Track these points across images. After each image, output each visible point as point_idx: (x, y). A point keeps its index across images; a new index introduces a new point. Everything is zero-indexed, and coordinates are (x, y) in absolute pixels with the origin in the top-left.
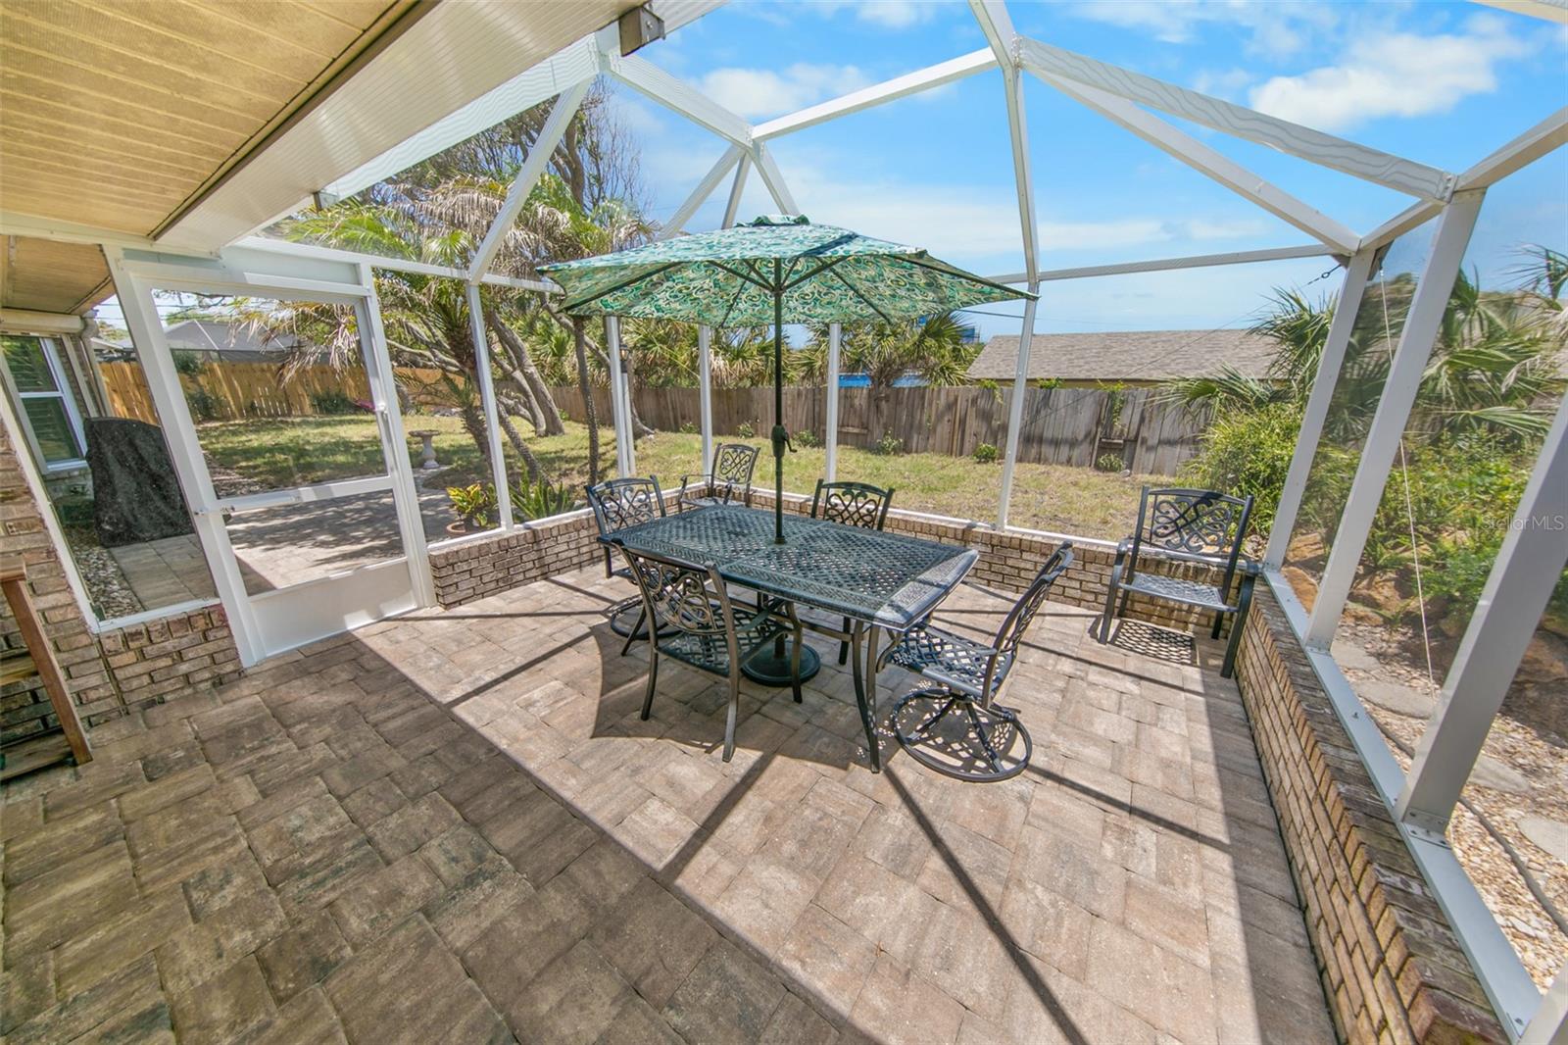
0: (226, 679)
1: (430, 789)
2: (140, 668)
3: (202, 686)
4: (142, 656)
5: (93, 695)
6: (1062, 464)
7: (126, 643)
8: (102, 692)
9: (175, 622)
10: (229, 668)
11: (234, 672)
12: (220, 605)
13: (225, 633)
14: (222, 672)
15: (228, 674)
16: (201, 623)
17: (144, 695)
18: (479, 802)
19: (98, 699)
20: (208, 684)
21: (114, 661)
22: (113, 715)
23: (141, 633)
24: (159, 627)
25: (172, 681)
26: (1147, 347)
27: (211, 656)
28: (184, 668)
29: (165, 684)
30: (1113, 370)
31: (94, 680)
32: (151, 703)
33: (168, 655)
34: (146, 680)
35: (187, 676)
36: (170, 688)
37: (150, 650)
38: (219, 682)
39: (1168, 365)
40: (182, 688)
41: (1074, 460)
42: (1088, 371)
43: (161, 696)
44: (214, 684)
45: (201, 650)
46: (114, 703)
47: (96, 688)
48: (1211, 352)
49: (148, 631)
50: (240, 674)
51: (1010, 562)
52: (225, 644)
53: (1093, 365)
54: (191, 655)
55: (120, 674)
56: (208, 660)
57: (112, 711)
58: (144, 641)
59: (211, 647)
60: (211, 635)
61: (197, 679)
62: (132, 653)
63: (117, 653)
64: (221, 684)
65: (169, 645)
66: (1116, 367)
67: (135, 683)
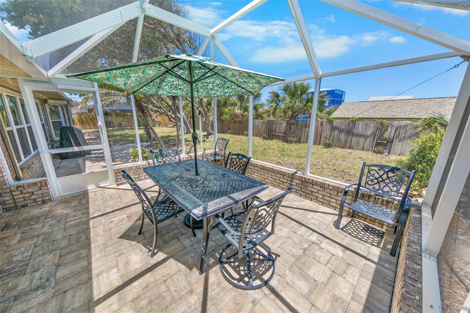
0: (46, 201)
1: (59, 248)
2: (20, 196)
3: (39, 203)
4: (22, 193)
5: (7, 202)
6: (359, 150)
7: (17, 188)
8: (10, 202)
9: (31, 184)
10: (47, 198)
11: (49, 199)
12: (47, 179)
13: (46, 188)
14: (45, 199)
15: (47, 200)
16: (39, 185)
17: (22, 204)
18: (67, 257)
19: (9, 204)
20: (41, 202)
21: (14, 193)
22: (13, 208)
23: (21, 186)
24: (27, 185)
25: (30, 200)
26: (409, 105)
27: (42, 194)
28: (34, 197)
29: (28, 201)
30: (392, 115)
31: (8, 198)
32: (24, 206)
33: (29, 193)
34: (22, 199)
35: (34, 199)
36: (30, 202)
37: (24, 191)
38: (44, 202)
39: (418, 112)
40: (33, 203)
41: (365, 148)
42: (381, 115)
43: (27, 204)
44: (42, 202)
45: (39, 192)
46: (13, 205)
47: (8, 200)
48: (440, 107)
49: (24, 186)
50: (50, 200)
51: (309, 188)
52: (46, 191)
53: (384, 113)
54: (36, 194)
55: (15, 197)
56: (41, 195)
57: (13, 207)
58: (22, 188)
59: (42, 192)
60: (42, 188)
61: (37, 201)
62: (19, 192)
63: (14, 191)
64: (45, 202)
65: (30, 190)
66: (394, 113)
67: (19, 200)
